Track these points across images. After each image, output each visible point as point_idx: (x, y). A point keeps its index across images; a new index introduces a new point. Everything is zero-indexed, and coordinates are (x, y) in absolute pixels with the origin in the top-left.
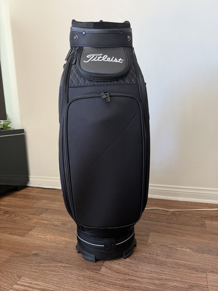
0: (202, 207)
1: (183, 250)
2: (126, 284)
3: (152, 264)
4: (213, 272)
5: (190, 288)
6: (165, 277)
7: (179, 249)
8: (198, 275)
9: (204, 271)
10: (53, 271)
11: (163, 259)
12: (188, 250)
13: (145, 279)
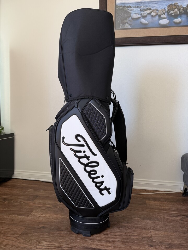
0: (143, 192)
1: (136, 219)
2: (107, 239)
3: (120, 228)
4: (154, 230)
5: (143, 239)
6: (128, 234)
7: (133, 218)
8: (146, 232)
9: (149, 229)
10: (60, 236)
11: (125, 224)
12: (139, 219)
13: (117, 236)
